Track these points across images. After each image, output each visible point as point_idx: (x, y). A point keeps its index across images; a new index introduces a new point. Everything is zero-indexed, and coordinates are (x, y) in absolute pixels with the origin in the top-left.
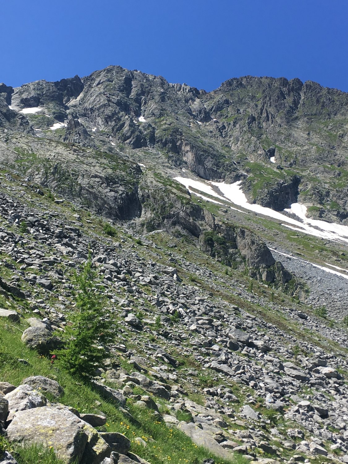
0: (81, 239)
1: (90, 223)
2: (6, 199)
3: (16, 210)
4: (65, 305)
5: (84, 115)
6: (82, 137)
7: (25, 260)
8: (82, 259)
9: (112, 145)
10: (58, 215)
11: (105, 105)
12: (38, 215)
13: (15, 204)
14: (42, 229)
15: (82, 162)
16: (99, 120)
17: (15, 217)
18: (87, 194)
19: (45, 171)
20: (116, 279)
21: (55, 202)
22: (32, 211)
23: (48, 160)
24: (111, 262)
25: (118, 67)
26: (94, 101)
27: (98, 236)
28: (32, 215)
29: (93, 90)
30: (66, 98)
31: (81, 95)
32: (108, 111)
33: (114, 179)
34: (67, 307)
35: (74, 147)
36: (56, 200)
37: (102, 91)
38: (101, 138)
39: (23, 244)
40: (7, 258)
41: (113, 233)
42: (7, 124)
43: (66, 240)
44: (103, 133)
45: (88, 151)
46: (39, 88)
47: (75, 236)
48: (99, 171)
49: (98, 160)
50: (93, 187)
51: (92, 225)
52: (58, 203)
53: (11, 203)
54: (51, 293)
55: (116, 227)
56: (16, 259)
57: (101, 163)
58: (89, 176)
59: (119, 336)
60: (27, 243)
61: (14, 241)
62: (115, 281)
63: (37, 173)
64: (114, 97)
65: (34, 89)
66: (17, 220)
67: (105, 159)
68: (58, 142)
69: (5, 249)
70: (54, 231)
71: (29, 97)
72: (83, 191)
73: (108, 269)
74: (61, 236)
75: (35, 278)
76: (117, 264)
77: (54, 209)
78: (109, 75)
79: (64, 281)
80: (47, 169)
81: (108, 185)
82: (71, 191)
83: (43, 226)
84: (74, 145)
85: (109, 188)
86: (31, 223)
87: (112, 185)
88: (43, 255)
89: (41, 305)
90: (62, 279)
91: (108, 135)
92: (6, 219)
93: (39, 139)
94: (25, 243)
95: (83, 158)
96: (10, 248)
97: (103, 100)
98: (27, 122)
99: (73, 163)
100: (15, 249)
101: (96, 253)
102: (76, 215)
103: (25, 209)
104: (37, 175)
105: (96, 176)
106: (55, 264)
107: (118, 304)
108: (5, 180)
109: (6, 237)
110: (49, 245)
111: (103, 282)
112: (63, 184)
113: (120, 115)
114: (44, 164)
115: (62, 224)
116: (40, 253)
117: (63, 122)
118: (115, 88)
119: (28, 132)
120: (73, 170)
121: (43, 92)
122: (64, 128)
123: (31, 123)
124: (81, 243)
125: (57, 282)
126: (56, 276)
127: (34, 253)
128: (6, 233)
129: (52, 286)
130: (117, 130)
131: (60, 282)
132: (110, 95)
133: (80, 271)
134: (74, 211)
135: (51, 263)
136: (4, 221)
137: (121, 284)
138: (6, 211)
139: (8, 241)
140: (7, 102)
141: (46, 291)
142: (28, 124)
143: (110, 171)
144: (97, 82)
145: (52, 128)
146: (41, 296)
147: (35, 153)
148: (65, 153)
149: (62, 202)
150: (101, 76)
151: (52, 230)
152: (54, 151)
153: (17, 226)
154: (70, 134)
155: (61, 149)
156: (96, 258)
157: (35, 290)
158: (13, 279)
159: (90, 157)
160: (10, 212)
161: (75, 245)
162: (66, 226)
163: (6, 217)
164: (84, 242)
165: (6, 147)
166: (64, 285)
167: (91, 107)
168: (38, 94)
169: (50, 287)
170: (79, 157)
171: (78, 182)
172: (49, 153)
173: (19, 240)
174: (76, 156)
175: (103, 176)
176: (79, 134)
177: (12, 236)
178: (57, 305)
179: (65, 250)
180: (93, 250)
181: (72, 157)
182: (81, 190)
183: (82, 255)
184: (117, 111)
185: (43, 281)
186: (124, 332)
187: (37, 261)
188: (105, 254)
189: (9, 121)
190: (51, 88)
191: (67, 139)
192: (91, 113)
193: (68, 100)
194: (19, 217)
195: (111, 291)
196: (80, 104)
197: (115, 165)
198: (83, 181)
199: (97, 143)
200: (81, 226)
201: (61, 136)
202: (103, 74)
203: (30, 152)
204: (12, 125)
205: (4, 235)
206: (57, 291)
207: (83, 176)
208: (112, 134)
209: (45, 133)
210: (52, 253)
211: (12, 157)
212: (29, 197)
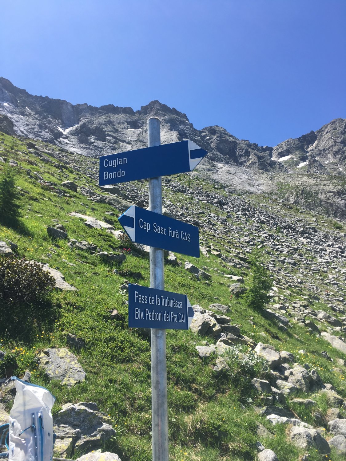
0: (316, 234)
1: (323, 222)
2: (268, 215)
3: (275, 220)
4: (303, 274)
5: (319, 154)
6: (319, 168)
7: (279, 249)
8: (317, 245)
9: (340, 170)
10: (301, 220)
11: (332, 145)
12: (288, 221)
13: (274, 217)
14: (291, 230)
15: (320, 185)
16: (330, 156)
17: (274, 224)
18: (325, 204)
19: (297, 193)
20: (340, 257)
21: (300, 212)
22: (284, 220)
23: (297, 187)
24: (337, 246)
25: (340, 119)
26: (325, 144)
27: (329, 231)
28: (284, 222)
29: (323, 137)
30: (306, 146)
31: (316, 142)
32: (335, 149)
33: (343, 192)
34: (304, 276)
35: (313, 176)
36: (301, 211)
37: (330, 136)
38: (332, 167)
39: (278, 240)
40: (268, 249)
41: (340, 228)
42: (271, 169)
43: (306, 235)
44: (333, 164)
45: (323, 177)
46: (288, 143)
47: (312, 232)
48: (332, 188)
49: (331, 181)
50: (329, 199)
51: (325, 224)
52: (302, 213)
53: (272, 216)
54: (295, 267)
55: (342, 223)
56: (274, 249)
57: (333, 183)
58: (326, 192)
59: (340, 292)
60: (281, 239)
61: (273, 239)
62: (340, 258)
63: (291, 195)
64: (338, 139)
65: (285, 145)
66: (275, 226)
67: (335, 180)
68: (303, 175)
69: (267, 244)
70: (298, 230)
71: (283, 151)
72: (322, 202)
73: (334, 251)
74: (303, 233)
75: (285, 259)
76: (341, 247)
77: (300, 216)
78: (334, 126)
79: (303, 260)
80: (297, 192)
81: (339, 196)
82: (314, 204)
83: (291, 228)
84: (313, 175)
85: (340, 198)
86: (284, 227)
87: (342, 196)
88: (291, 245)
89: (287, 275)
90: (302, 259)
91: (337, 164)
92: (269, 226)
93: (291, 175)
94: (280, 239)
95: (320, 182)
96: (270, 243)
97: (331, 142)
98: (283, 165)
99: (314, 186)
100: (273, 243)
101: (327, 241)
102: (314, 219)
103: (280, 219)
104: (291, 196)
105: (330, 192)
106: (298, 250)
107: (340, 272)
108: (269, 203)
109: (268, 236)
110: (295, 239)
111: (331, 259)
112: (309, 200)
113: (344, 150)
114: (296, 190)
115: (303, 226)
116: (288, 244)
117: (305, 161)
118: (339, 133)
119: (284, 172)
120: (314, 190)
121: (291, 146)
122: (306, 165)
123: (285, 166)
124: (316, 236)
125: (298, 261)
126: (298, 257)
127: (285, 245)
128: (268, 234)
129: (296, 264)
130: (343, 160)
131: (301, 261)
132: (335, 138)
133: (315, 253)
134: (313, 216)
135: (296, 250)
136: (267, 228)
137: (344, 260)
138: (269, 221)
139: (269, 239)
140: (270, 156)
141: (292, 267)
142: (284, 167)
143: (340, 187)
144: (325, 132)
145: (299, 167)
146: (288, 269)
147: (289, 183)
148: (308, 181)
149: (305, 212)
150: (328, 127)
151: (297, 230)
152: (301, 180)
153: (276, 230)
154: (310, 168)
155: (305, 179)
156: (326, 245)
157: (284, 266)
158: (271, 260)
159: (325, 180)
160: (271, 222)
161: (312, 237)
162: (306, 227)
163: (269, 225)
164: (318, 235)
165: (271, 183)
166: (303, 262)
167: (323, 148)
168: (288, 148)
169: (295, 264)
170: (317, 181)
171: (318, 197)
172: (298, 182)
173: (276, 238)
174: (315, 181)
175: (335, 191)
176: (316, 167)
177: (271, 235)
178: (298, 275)
179: (305, 241)
180: (325, 239)
181: (313, 182)
182: (321, 202)
183: (317, 243)
184: (341, 148)
185: (290, 261)
186: (344, 290)
187: (286, 249)
188: (333, 241)
189: (272, 167)
190: (296, 142)
191: (309, 171)
192: (324, 152)
193: (308, 147)
194: (276, 224)
195: (337, 264)
196: (316, 148)
197: (343, 183)
198: (322, 196)
199: (330, 171)
200: (317, 225)
201: (305, 170)
202: (329, 126)
203: (286, 184)
204: (274, 169)
205: (267, 235)
206: (299, 266)
207: (321, 193)
208: (340, 163)
209: (295, 170)
210: (296, 243)
211: (275, 189)
212: (283, 212)
